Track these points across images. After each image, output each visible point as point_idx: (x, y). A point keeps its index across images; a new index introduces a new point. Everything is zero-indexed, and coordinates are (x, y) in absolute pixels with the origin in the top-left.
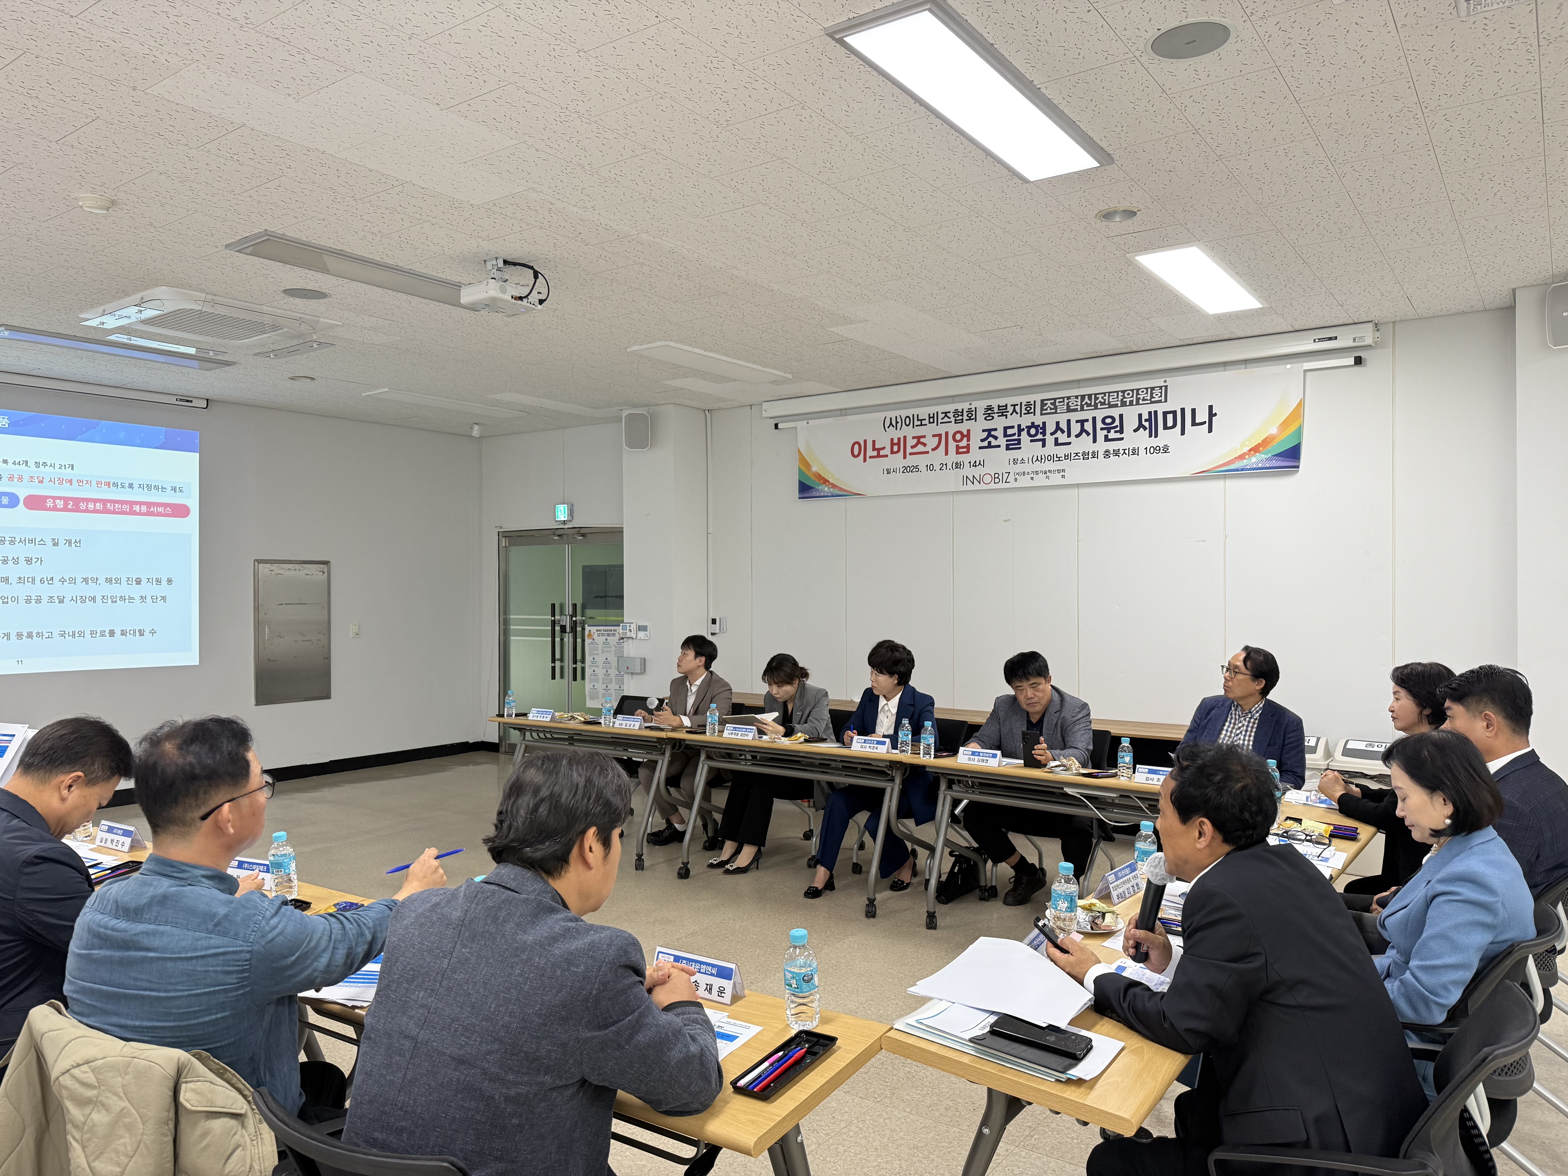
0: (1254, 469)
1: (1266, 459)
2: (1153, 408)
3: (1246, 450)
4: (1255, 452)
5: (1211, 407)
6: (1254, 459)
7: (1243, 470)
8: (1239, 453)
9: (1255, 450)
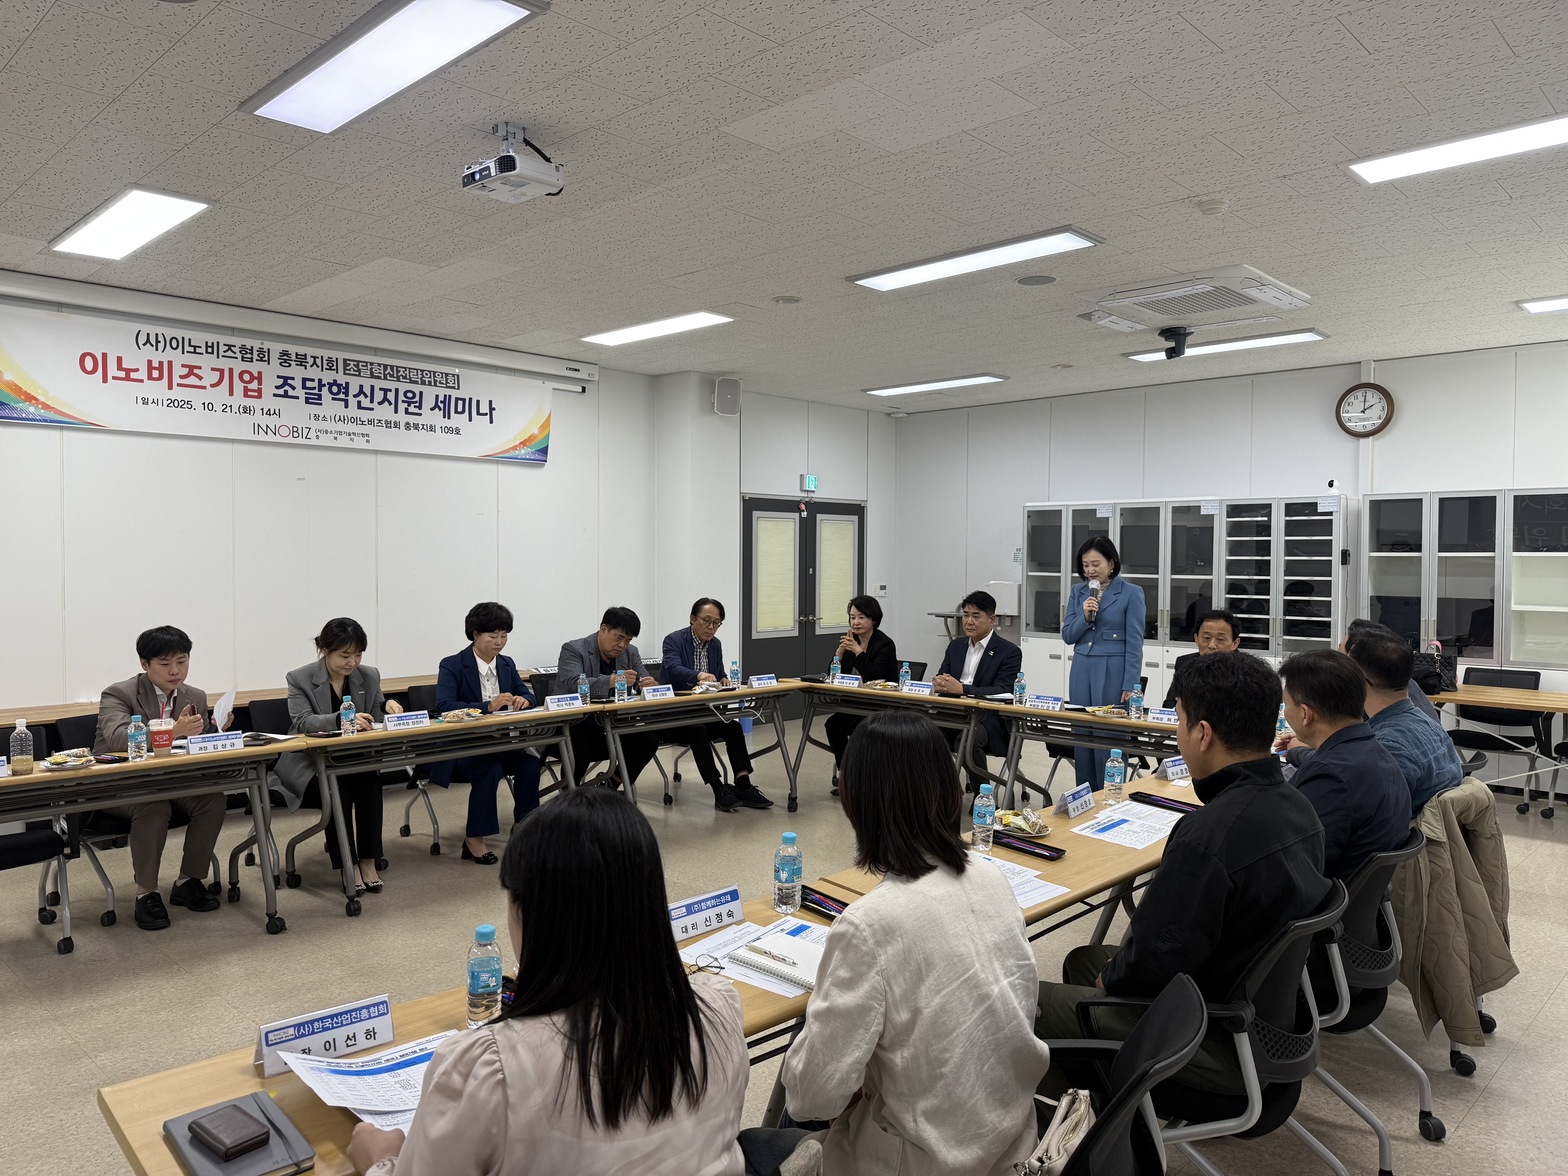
0: (524, 459)
1: (532, 453)
2: (448, 392)
3: (517, 443)
4: (524, 446)
5: (490, 402)
6: (523, 451)
7: (516, 459)
8: (513, 445)
9: (523, 443)
